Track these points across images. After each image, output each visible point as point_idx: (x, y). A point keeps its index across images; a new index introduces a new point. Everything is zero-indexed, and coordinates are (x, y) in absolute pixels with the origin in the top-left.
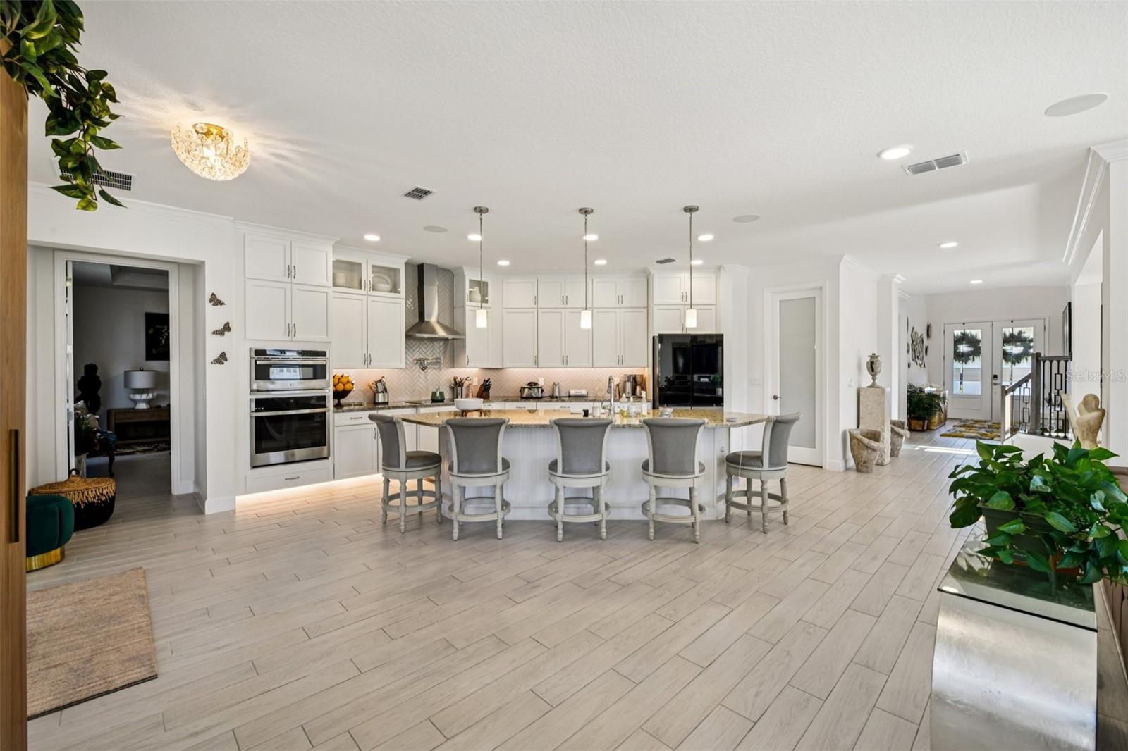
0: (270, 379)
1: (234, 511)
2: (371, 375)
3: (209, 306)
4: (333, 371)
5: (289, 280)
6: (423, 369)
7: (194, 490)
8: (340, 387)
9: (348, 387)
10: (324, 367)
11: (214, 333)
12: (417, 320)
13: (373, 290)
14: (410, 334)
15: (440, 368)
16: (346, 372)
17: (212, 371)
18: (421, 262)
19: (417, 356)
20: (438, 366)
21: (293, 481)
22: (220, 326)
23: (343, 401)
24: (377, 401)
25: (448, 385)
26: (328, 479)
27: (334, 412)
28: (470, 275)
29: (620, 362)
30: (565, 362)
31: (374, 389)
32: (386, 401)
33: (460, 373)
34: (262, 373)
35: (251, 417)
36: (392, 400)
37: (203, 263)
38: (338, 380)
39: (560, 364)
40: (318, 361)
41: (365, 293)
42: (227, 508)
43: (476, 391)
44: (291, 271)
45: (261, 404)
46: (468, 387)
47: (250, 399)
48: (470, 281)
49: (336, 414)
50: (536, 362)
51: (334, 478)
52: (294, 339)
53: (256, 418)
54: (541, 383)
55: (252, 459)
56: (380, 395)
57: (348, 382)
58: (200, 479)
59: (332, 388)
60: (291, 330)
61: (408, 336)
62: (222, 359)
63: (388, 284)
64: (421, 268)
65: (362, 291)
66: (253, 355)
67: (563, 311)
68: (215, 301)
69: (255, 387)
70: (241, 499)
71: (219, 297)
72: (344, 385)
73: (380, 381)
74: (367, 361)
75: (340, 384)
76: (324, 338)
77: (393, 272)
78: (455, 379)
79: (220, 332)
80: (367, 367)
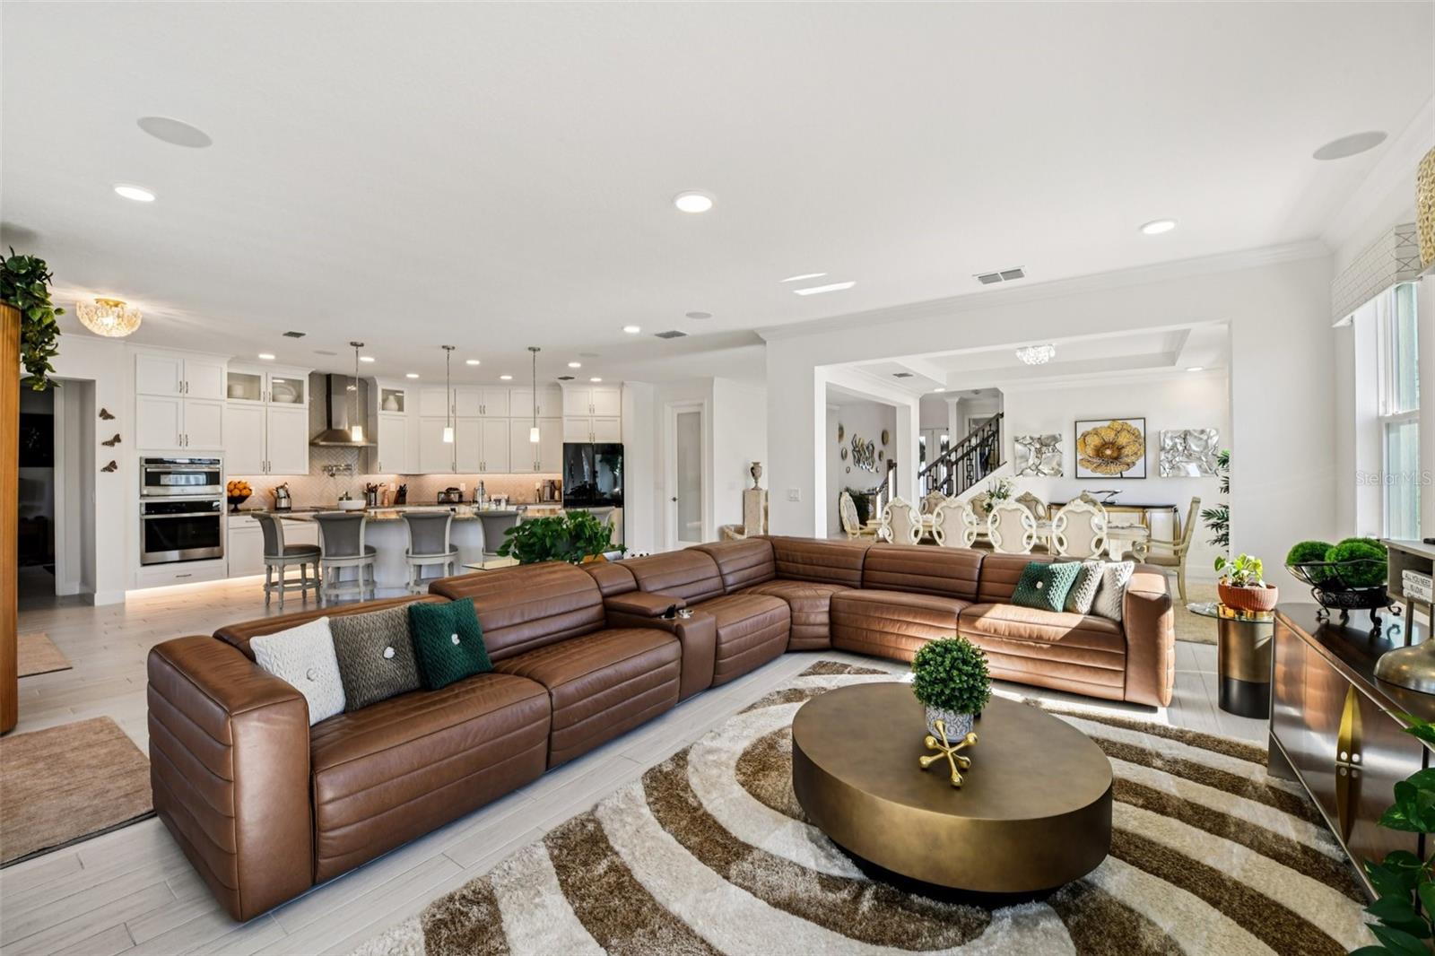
0: (160, 485)
1: (124, 604)
2: (272, 481)
3: (99, 420)
4: (227, 479)
5: (181, 395)
6: (333, 475)
7: (81, 589)
8: (236, 493)
9: (245, 492)
10: (217, 474)
11: (103, 444)
12: (326, 428)
13: (274, 400)
14: (316, 441)
15: (351, 475)
16: (243, 479)
17: (101, 478)
18: (328, 373)
19: (326, 463)
20: (349, 471)
21: (185, 578)
22: (110, 438)
23: (240, 506)
24: (278, 506)
25: (361, 491)
26: (221, 577)
27: (228, 516)
28: (381, 386)
29: (537, 468)
30: (482, 468)
31: (276, 495)
32: (289, 506)
33: (374, 479)
34: (152, 479)
35: (141, 520)
36: (294, 507)
37: (94, 381)
38: (232, 487)
39: (478, 470)
40: (213, 469)
41: (264, 403)
42: (117, 601)
43: (393, 497)
44: (183, 387)
45: (150, 508)
46: (384, 493)
47: (141, 504)
48: (383, 390)
49: (231, 518)
50: (454, 469)
51: (228, 576)
52: (187, 448)
53: (147, 521)
54: (463, 488)
55: (142, 558)
56: (283, 500)
57: (245, 488)
58: (87, 577)
59: (226, 494)
60: (183, 440)
61: (312, 444)
62: (112, 467)
63: (292, 394)
64: (329, 377)
65: (261, 402)
66: (143, 463)
67: (480, 419)
68: (105, 415)
69: (145, 492)
70: (130, 594)
71: (110, 412)
72: (240, 491)
73: (282, 487)
74: (266, 468)
75: (236, 490)
76: (217, 447)
77: (297, 384)
78: (368, 485)
79: (111, 443)
80: (266, 474)
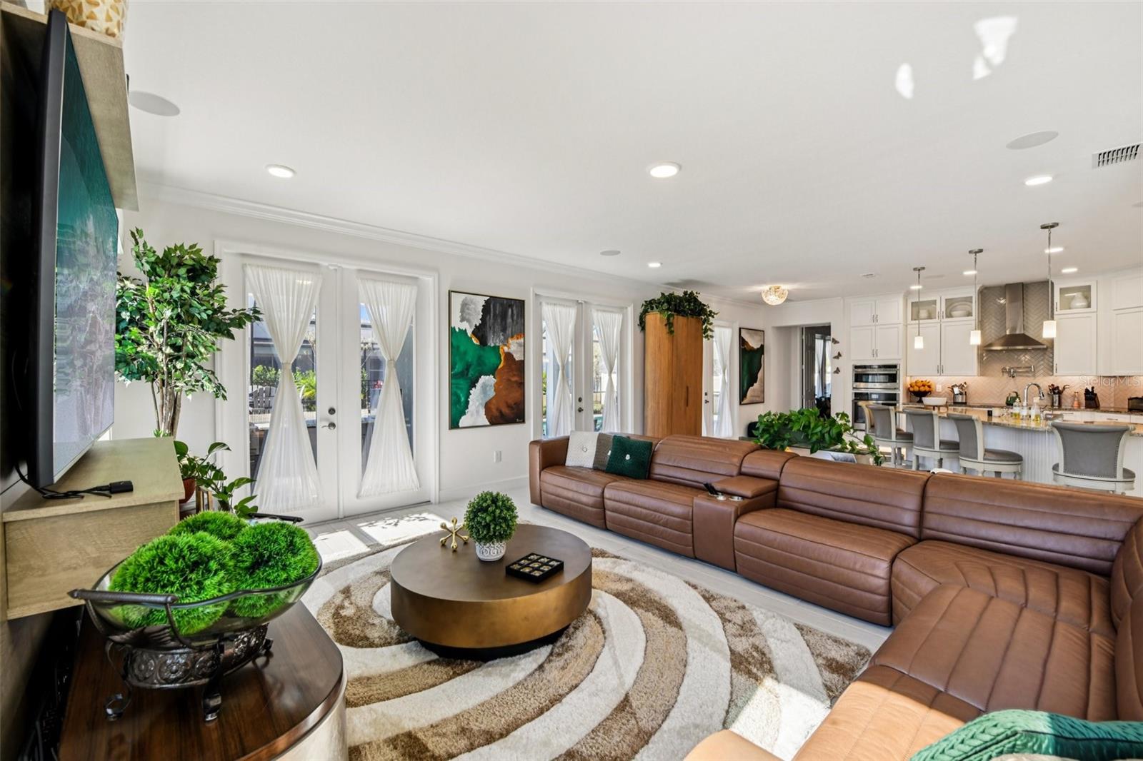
0: (863, 382)
2: (946, 381)
5: (874, 323)
6: (1011, 376)
10: (895, 375)
11: (833, 358)
13: (947, 317)
14: (991, 347)
16: (925, 379)
19: (1006, 365)
20: (1031, 372)
22: (835, 354)
31: (951, 392)
32: (964, 401)
34: (858, 378)
35: (852, 403)
36: (970, 402)
37: (831, 324)
38: (910, 385)
40: (892, 372)
41: (939, 320)
44: (875, 319)
45: (856, 396)
47: (851, 394)
48: (1061, 289)
52: (877, 358)
56: (959, 396)
59: (904, 389)
60: (875, 353)
61: (988, 349)
62: (837, 372)
65: (936, 321)
66: (854, 368)
68: (835, 341)
69: (854, 386)
71: (837, 339)
72: (919, 387)
73: (959, 385)
74: (940, 371)
76: (896, 357)
78: (1050, 386)
79: (837, 357)
80: (940, 375)
